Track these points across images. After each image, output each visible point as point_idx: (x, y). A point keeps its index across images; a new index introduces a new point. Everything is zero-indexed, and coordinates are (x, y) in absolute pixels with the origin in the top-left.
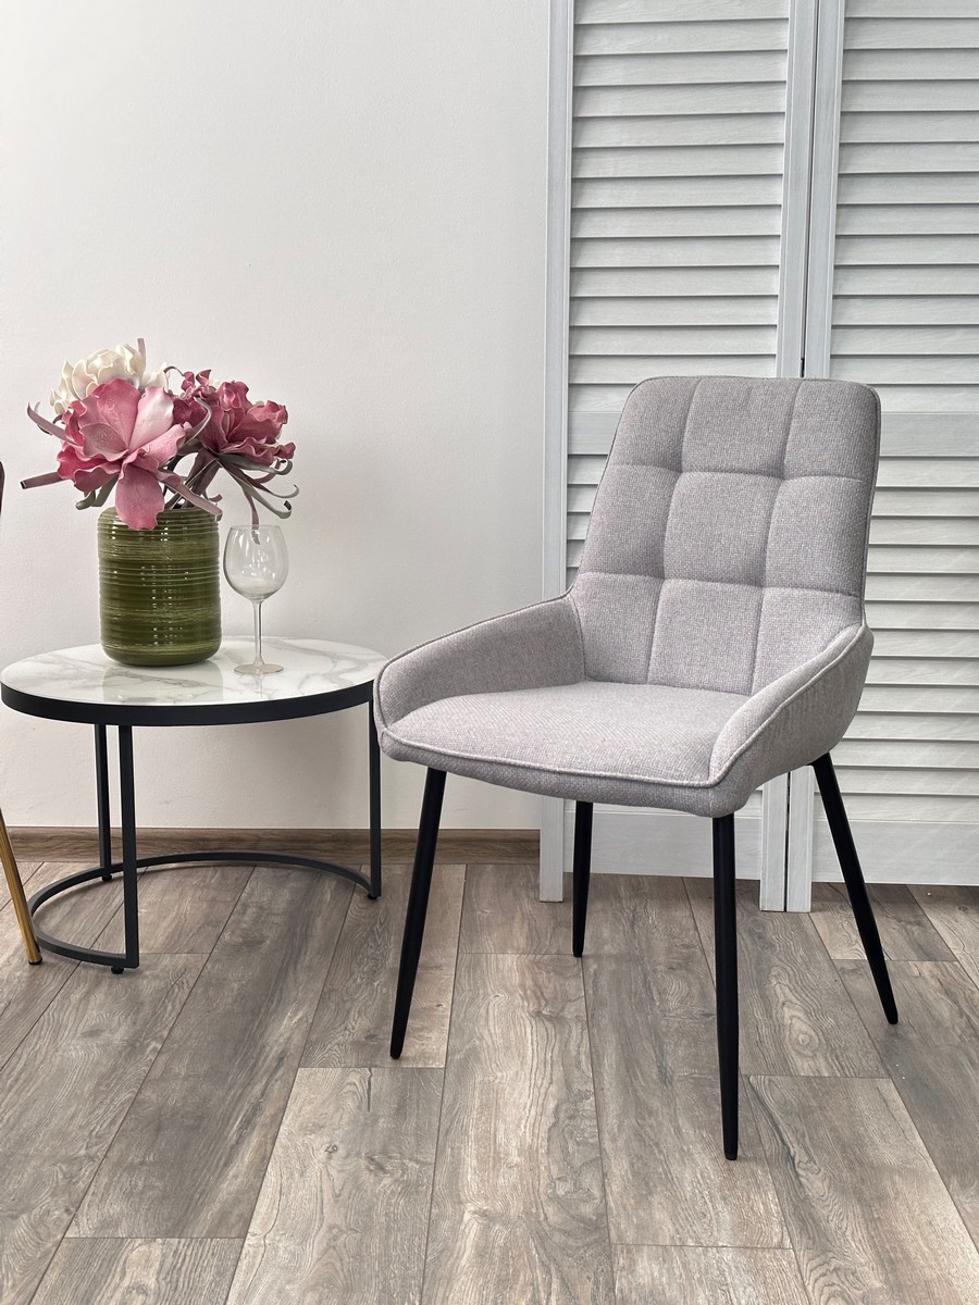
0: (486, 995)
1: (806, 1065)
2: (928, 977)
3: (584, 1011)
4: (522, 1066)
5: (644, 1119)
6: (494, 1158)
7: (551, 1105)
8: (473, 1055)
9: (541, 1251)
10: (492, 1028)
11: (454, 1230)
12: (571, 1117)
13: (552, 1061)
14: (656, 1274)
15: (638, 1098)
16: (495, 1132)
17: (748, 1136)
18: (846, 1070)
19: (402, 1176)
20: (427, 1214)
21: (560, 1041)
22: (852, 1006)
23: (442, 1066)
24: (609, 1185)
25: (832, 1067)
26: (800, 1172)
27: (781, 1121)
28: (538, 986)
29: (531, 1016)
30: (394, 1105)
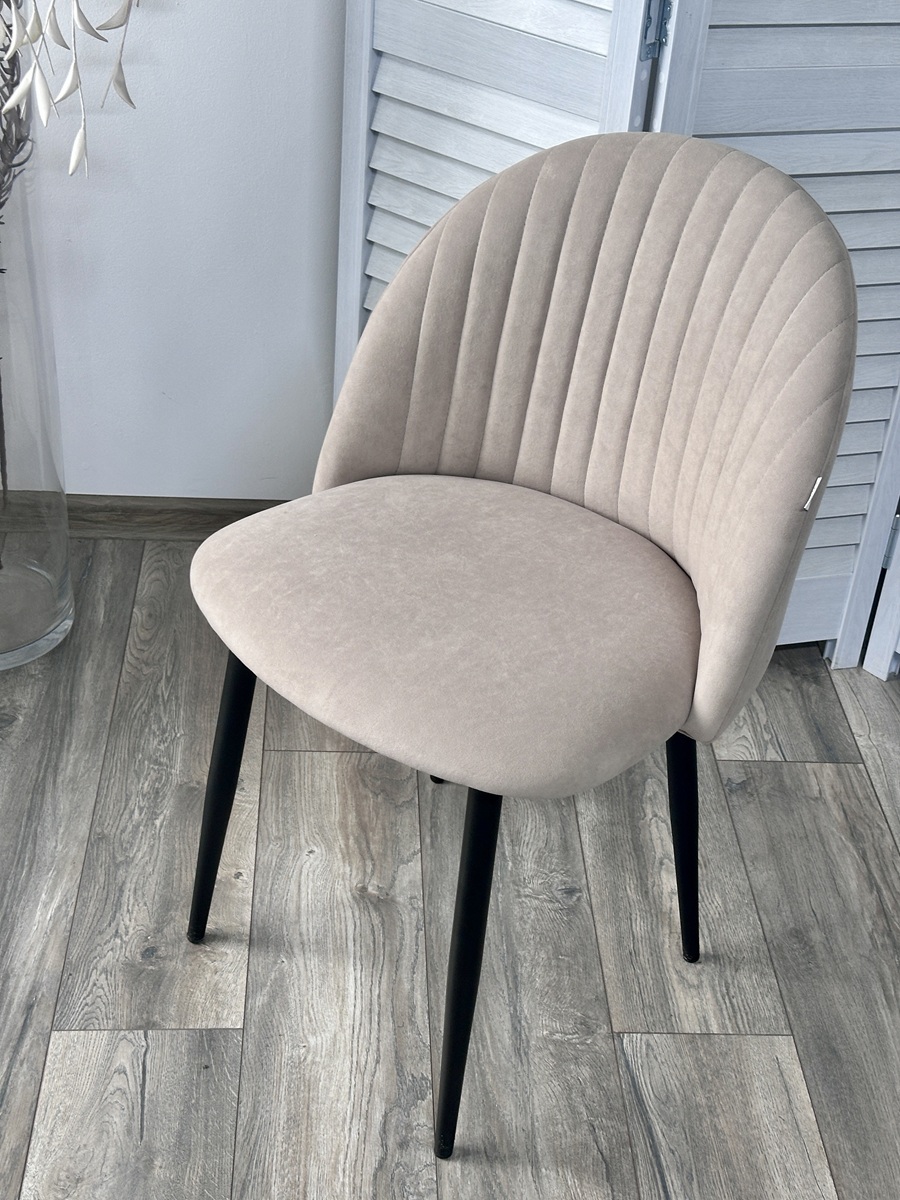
0: (298, 847)
1: (690, 1009)
2: (829, 798)
3: (420, 883)
4: (341, 1020)
7: (378, 1117)
8: (279, 992)
10: (304, 931)
12: (403, 1145)
13: (380, 1005)
15: (486, 1094)
16: (305, 1186)
18: (739, 1017)
21: (391, 961)
22: (742, 866)
23: (240, 1025)
25: (721, 1010)
27: (663, 1144)
28: (363, 827)
29: (354, 898)
30: (176, 1125)
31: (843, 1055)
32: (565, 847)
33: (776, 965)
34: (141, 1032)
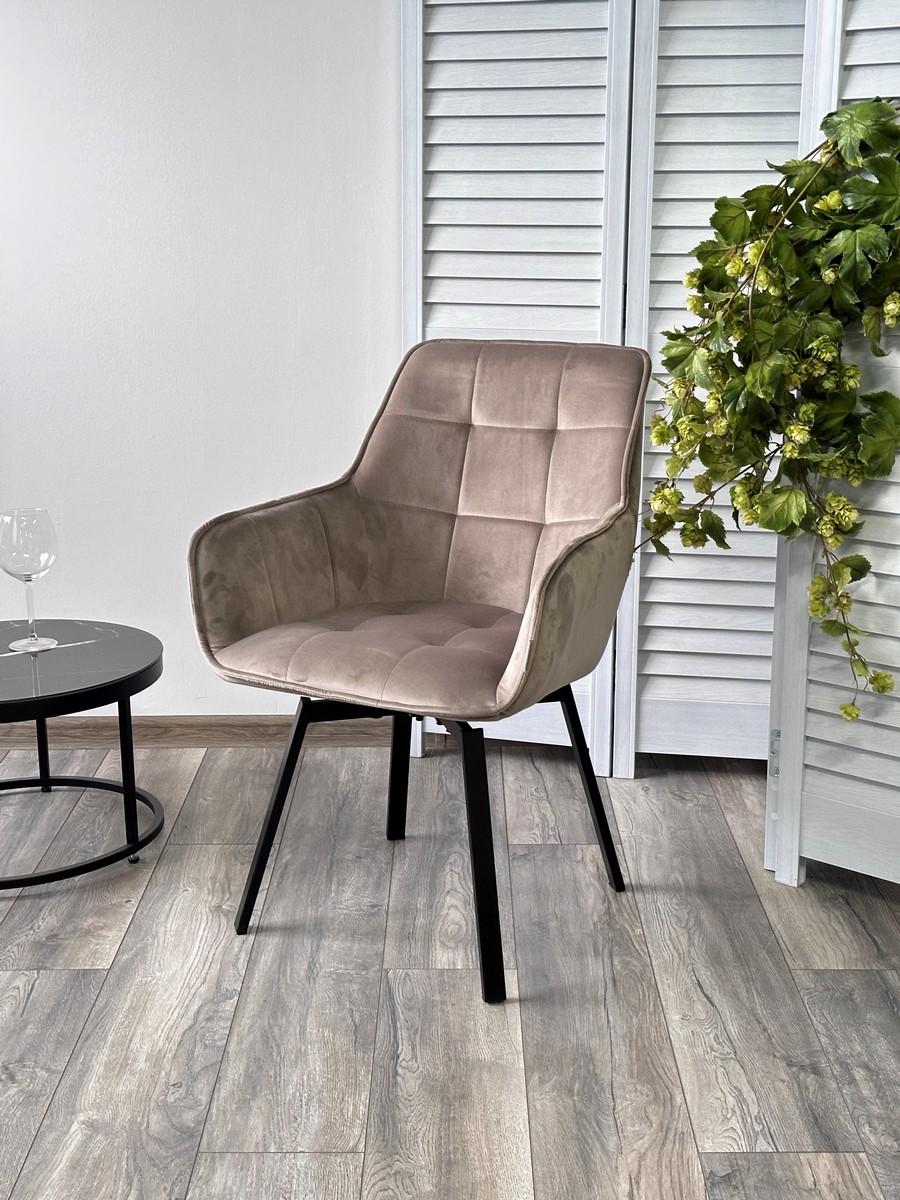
0: (177, 889)
1: (445, 958)
2: (588, 861)
3: (262, 903)
4: (183, 965)
5: (276, 1020)
6: (121, 1067)
7: (195, 1008)
8: (141, 954)
9: (131, 1161)
10: (169, 925)
11: (57, 1141)
12: (208, 1020)
13: (213, 958)
14: (230, 1183)
15: (279, 997)
16: (132, 1037)
17: (365, 1034)
19: (29, 1085)
20: (38, 1126)
21: (228, 938)
22: (509, 894)
24: (219, 1090)
26: (400, 1071)
27: (402, 1017)
28: (228, 878)
29: (210, 911)
30: (47, 1011)
31: (552, 978)
32: (378, 885)
33: (517, 937)
34: (36, 972)
